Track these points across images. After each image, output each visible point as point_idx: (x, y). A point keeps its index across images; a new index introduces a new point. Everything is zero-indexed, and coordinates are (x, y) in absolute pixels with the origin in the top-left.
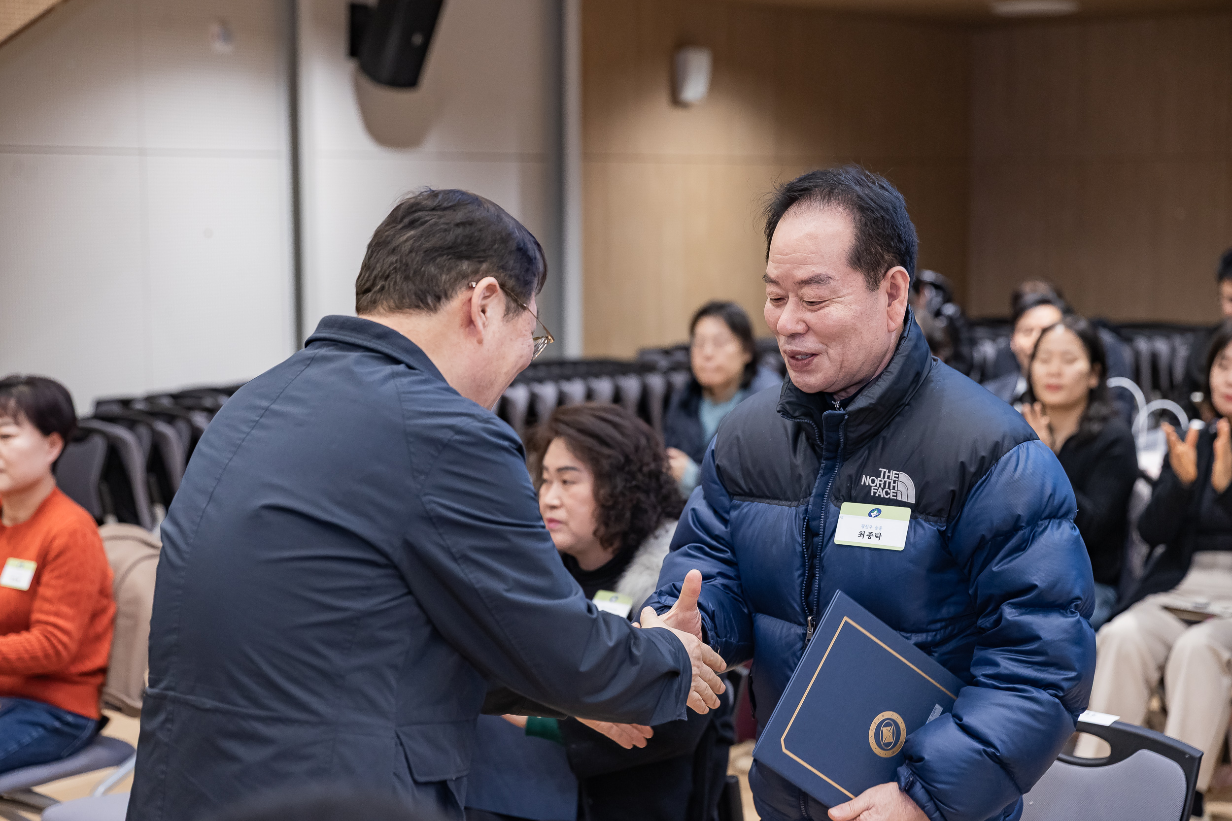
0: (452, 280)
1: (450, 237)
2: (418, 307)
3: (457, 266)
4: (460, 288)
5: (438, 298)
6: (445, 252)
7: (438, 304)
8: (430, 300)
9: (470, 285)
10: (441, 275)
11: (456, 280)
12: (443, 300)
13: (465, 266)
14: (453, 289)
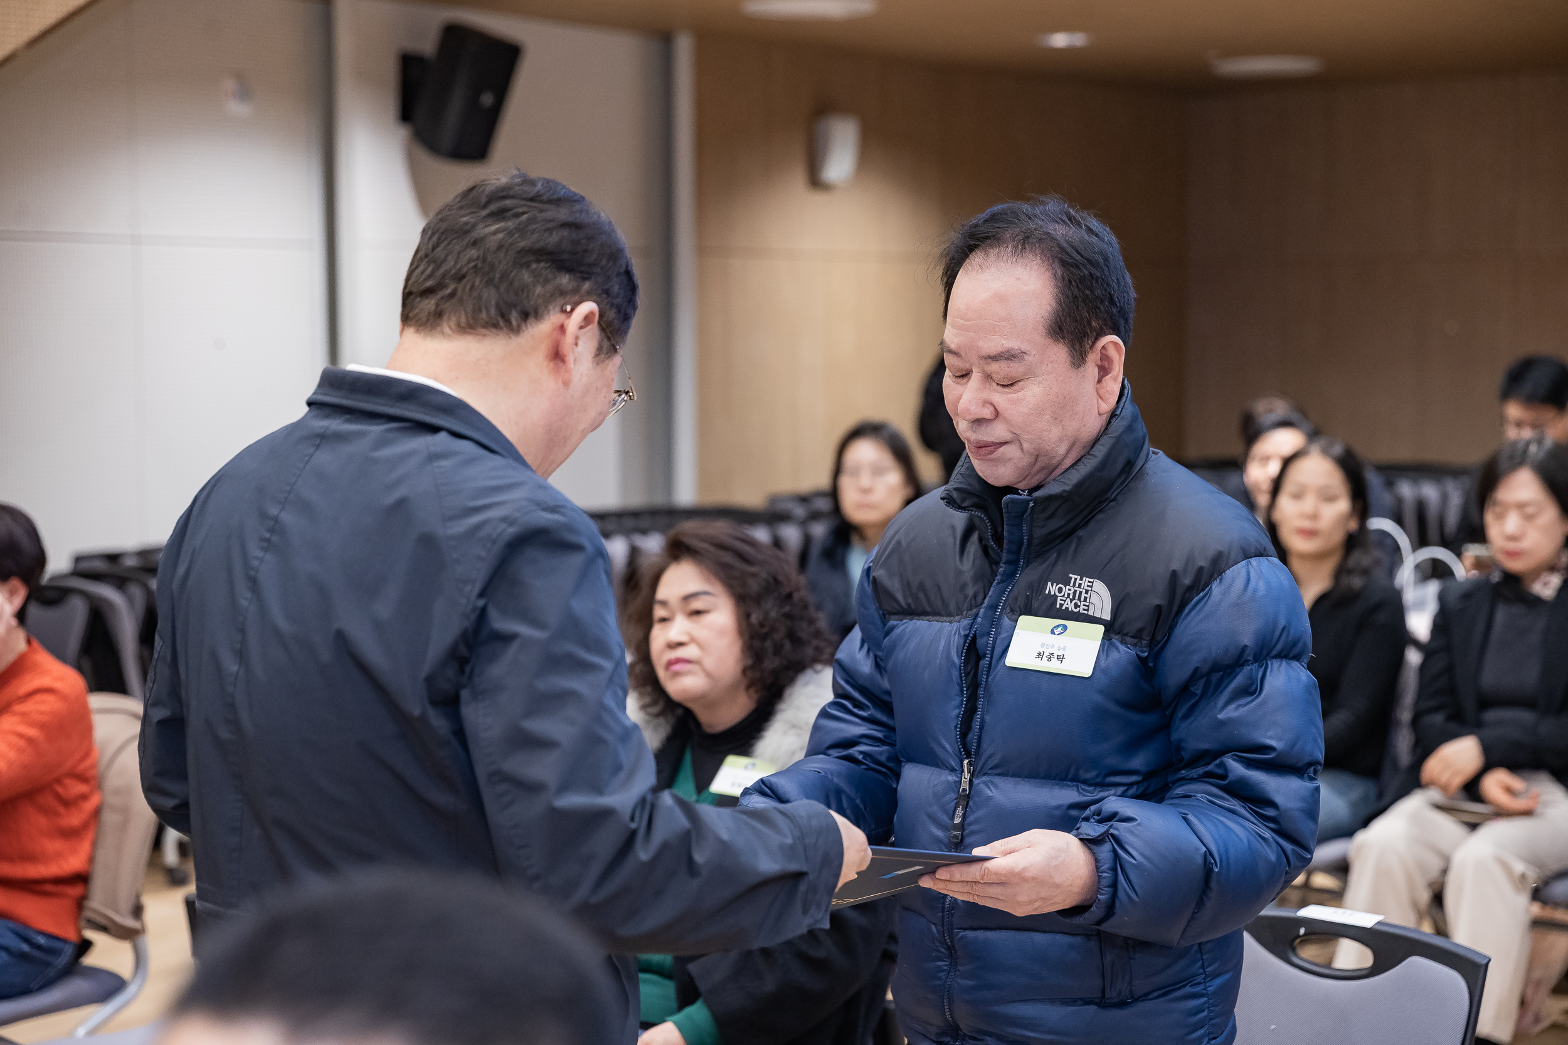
0: (548, 295)
1: (553, 239)
2: (496, 326)
3: (555, 277)
4: (554, 308)
5: (525, 316)
6: (545, 257)
7: (523, 324)
8: (514, 317)
9: (564, 308)
10: (534, 286)
11: (552, 296)
12: (531, 320)
13: (565, 280)
14: (546, 307)
